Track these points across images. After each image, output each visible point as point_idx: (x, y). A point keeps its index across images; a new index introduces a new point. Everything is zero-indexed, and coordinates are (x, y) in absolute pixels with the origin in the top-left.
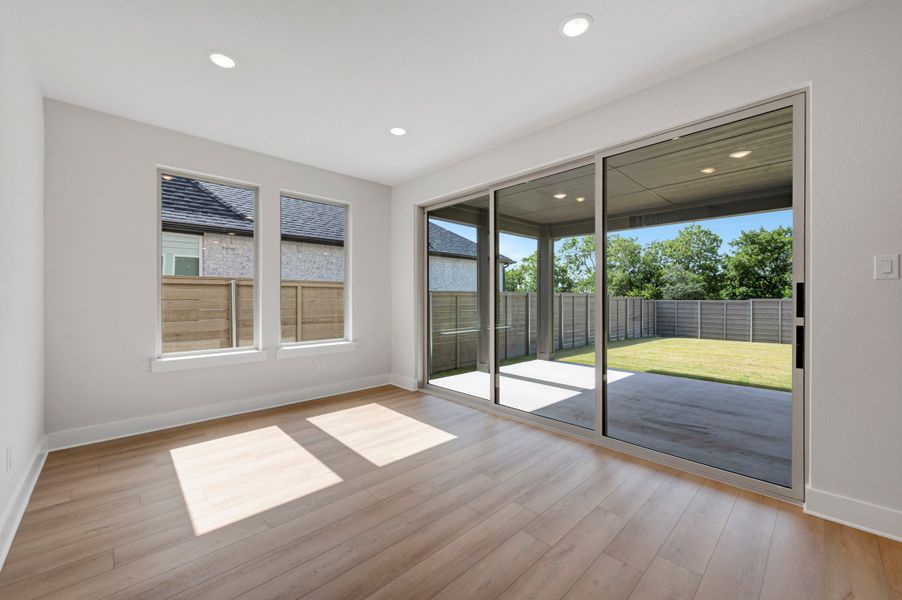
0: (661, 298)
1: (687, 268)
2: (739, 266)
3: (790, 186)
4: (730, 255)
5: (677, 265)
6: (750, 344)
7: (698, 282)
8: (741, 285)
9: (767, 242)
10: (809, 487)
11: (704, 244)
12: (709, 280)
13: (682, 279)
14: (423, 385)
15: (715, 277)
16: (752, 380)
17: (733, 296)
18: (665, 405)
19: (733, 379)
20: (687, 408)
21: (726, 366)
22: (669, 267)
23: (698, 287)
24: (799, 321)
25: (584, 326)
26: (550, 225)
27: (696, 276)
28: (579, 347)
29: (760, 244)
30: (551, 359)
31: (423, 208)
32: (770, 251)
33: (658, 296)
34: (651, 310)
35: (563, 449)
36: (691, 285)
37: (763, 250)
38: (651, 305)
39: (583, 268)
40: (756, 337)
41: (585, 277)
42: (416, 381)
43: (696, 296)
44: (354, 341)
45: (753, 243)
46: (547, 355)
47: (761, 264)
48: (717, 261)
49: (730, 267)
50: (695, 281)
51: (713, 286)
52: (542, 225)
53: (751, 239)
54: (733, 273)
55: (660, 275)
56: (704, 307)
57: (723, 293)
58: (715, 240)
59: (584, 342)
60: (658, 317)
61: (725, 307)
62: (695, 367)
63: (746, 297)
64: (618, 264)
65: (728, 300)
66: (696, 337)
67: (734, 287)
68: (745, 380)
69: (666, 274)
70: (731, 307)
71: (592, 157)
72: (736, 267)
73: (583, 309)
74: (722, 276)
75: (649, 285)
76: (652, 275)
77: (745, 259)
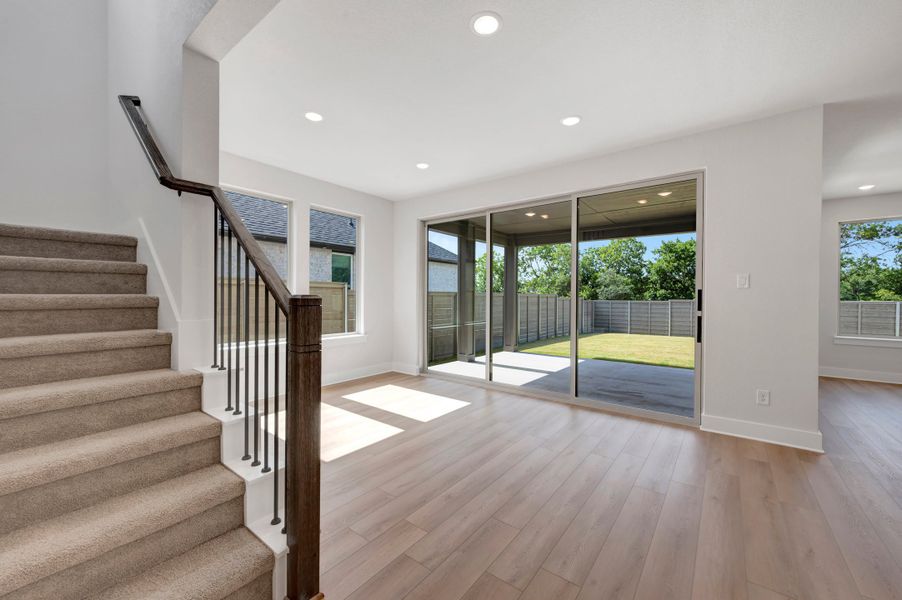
0: (597, 298)
1: (618, 272)
2: (661, 272)
3: (694, 215)
4: (654, 262)
5: (610, 269)
6: (669, 337)
7: (627, 284)
8: (662, 288)
9: (682, 251)
10: (703, 414)
11: (632, 251)
12: (635, 283)
13: (614, 282)
14: (423, 370)
15: (641, 281)
16: (670, 363)
17: (655, 298)
18: (610, 380)
19: (657, 362)
20: (627, 382)
21: (652, 354)
22: (603, 271)
23: (627, 289)
24: (699, 313)
25: (536, 323)
26: (515, 235)
27: (626, 279)
28: (533, 342)
29: (676, 252)
30: (515, 351)
31: (424, 222)
32: (684, 259)
33: (594, 296)
34: (590, 310)
35: (547, 408)
36: (621, 287)
37: (678, 258)
38: (590, 305)
39: (529, 270)
40: (674, 332)
41: (531, 279)
42: (417, 367)
43: (625, 297)
44: (366, 333)
45: (671, 251)
46: (512, 348)
47: (678, 269)
48: (642, 266)
49: (653, 271)
50: (624, 284)
51: (639, 287)
52: (508, 235)
53: (669, 248)
54: (655, 277)
55: (596, 278)
56: (633, 306)
57: (647, 294)
58: (641, 247)
59: (536, 337)
60: (596, 315)
61: (647, 306)
62: (630, 355)
63: (665, 298)
64: (560, 267)
65: (650, 301)
66: (626, 332)
67: (656, 290)
68: (666, 363)
69: (602, 277)
70: (654, 307)
71: (569, 196)
72: (657, 272)
73: (535, 308)
74: (647, 279)
75: (586, 287)
76: (589, 278)
77: (664, 266)
